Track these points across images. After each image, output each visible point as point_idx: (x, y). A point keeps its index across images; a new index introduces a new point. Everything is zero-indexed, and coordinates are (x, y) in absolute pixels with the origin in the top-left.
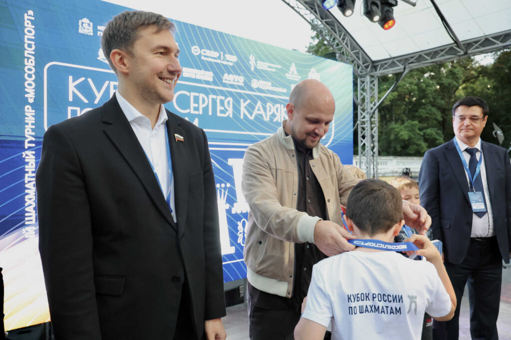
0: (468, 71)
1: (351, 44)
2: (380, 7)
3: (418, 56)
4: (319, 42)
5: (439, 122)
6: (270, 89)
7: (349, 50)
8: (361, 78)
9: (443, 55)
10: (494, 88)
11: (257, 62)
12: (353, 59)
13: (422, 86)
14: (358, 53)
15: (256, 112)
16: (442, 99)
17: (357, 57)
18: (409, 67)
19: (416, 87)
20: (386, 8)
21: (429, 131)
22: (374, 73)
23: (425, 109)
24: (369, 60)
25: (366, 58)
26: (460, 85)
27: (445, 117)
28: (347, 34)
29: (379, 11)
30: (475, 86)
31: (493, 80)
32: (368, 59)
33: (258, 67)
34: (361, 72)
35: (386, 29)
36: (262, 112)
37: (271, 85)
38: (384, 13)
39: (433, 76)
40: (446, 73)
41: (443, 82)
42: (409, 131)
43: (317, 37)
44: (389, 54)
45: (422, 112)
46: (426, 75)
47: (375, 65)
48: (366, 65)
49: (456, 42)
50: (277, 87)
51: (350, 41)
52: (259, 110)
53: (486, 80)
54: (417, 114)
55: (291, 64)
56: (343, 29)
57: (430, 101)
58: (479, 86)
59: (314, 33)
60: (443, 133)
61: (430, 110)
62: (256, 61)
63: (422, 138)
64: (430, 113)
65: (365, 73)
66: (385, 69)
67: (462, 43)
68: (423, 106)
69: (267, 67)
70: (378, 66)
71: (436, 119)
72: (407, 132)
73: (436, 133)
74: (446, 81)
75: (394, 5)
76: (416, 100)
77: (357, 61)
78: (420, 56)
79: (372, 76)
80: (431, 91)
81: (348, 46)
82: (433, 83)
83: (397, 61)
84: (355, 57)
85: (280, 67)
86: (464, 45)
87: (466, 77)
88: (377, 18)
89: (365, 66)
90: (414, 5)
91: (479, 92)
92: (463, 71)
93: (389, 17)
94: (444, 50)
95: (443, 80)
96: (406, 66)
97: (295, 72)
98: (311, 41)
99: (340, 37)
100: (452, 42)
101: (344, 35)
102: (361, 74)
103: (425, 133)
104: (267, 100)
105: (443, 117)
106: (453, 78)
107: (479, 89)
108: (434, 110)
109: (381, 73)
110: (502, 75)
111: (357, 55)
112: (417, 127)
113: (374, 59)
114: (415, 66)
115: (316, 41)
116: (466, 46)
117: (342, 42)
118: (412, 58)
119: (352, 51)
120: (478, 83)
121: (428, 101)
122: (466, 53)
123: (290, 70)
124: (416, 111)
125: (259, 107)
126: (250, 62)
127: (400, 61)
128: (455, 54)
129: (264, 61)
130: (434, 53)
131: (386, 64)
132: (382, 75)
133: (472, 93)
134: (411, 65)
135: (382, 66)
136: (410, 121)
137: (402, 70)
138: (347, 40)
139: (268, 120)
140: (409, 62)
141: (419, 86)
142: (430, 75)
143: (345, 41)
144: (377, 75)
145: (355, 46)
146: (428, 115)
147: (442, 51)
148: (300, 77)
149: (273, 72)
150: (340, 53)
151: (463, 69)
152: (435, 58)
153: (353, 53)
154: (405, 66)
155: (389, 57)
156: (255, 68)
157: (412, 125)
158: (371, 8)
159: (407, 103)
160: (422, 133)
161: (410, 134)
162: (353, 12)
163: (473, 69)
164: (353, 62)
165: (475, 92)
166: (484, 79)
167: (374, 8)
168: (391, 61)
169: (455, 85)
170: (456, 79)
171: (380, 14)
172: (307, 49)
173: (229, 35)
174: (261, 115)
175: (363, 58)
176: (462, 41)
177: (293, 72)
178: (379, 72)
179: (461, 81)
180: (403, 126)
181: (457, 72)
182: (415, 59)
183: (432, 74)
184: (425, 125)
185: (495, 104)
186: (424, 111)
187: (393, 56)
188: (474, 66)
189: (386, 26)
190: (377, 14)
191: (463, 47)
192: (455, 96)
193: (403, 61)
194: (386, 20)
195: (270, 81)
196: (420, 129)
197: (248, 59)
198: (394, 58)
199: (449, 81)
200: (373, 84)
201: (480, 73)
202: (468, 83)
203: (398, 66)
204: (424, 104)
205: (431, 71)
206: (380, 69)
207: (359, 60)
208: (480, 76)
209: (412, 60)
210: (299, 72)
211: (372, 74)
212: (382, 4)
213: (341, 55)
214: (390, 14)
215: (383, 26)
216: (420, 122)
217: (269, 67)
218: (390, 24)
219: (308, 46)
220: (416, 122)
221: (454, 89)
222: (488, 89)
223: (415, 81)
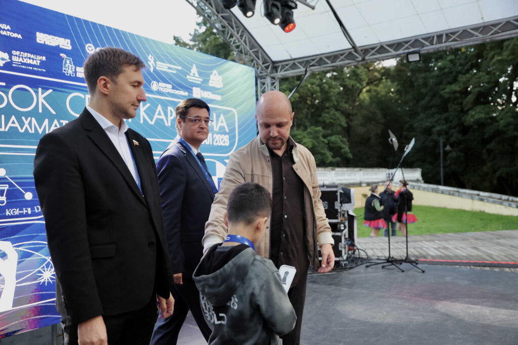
0: (371, 72)
1: (250, 42)
2: (280, 10)
3: (318, 59)
4: (207, 30)
5: (344, 128)
6: (170, 92)
7: (248, 48)
8: (261, 79)
9: (342, 60)
10: (398, 92)
11: (157, 62)
12: (252, 58)
13: (324, 87)
14: (257, 52)
15: (156, 116)
16: (346, 102)
17: (256, 56)
18: (311, 70)
19: (318, 88)
20: (287, 11)
21: (333, 138)
22: (274, 75)
23: (328, 113)
24: (270, 61)
25: (266, 59)
26: (364, 87)
27: (350, 123)
28: (246, 31)
29: (279, 13)
30: (379, 89)
31: (396, 84)
32: (269, 59)
33: (157, 68)
34: (261, 73)
35: (287, 32)
36: (163, 117)
37: (171, 88)
38: (285, 15)
39: (336, 76)
40: (349, 73)
41: (346, 83)
42: (313, 138)
43: (205, 24)
44: (290, 55)
45: (326, 117)
46: (329, 75)
47: (275, 65)
48: (266, 65)
49: (353, 48)
50: (177, 89)
51: (249, 38)
52: (159, 114)
53: (389, 83)
54: (320, 119)
55: (192, 65)
56: (241, 26)
57: (334, 105)
58: (382, 89)
59: (200, 19)
60: (349, 141)
61: (334, 114)
62: (155, 61)
63: (327, 146)
64: (334, 117)
65: (265, 74)
66: (285, 71)
67: (359, 49)
68: (326, 110)
69: (167, 68)
70: (279, 66)
71: (341, 126)
72: (310, 140)
73: (341, 141)
74: (350, 83)
75: (293, 8)
76: (319, 103)
77: (256, 61)
78: (321, 59)
79: (273, 78)
80: (334, 93)
81: (246, 44)
82: (336, 85)
83: (298, 63)
84: (254, 55)
85: (180, 68)
86: (362, 50)
87: (369, 79)
88: (277, 21)
89: (265, 67)
90: (313, 8)
91: (382, 96)
92: (366, 72)
93: (289, 19)
94: (344, 54)
95: (346, 81)
96: (308, 69)
97: (197, 75)
98: (197, 27)
99: (238, 33)
100: (350, 46)
101: (242, 32)
102: (261, 75)
103: (329, 141)
104: (168, 104)
105: (347, 123)
106: (356, 79)
107: (383, 93)
108: (338, 114)
109: (282, 75)
110: (405, 78)
111: (257, 54)
112: (321, 133)
113: (274, 59)
114: (316, 69)
115: (203, 29)
116: (363, 51)
117: (240, 39)
118: (313, 60)
119: (251, 49)
120: (381, 86)
121: (332, 104)
122: (364, 59)
123: (191, 72)
124: (320, 116)
125: (159, 111)
126: (149, 62)
127: (301, 63)
128: (354, 60)
129: (164, 62)
130: (334, 57)
131: (287, 65)
132: (282, 77)
133: (376, 96)
134: (312, 68)
135: (283, 67)
136: (313, 127)
137: (304, 73)
138: (245, 37)
139: (170, 125)
140: (311, 64)
141: (322, 87)
142: (333, 75)
143: (243, 38)
144: (277, 77)
145: (254, 44)
146: (331, 120)
147: (342, 55)
148: (202, 80)
149: (174, 74)
150: (238, 51)
151: (366, 70)
152: (335, 62)
153: (253, 52)
154: (306, 68)
155: (290, 58)
156: (155, 69)
157: (316, 132)
158: (272, 10)
159: (309, 106)
160: (326, 141)
161: (314, 142)
162: (253, 13)
163: (375, 70)
164: (252, 61)
165: (379, 96)
166: (387, 82)
167: (275, 10)
168: (291, 62)
169: (358, 87)
170: (360, 81)
171: (281, 17)
172: (191, 38)
173: (125, 32)
174: (162, 120)
175: (263, 57)
176: (360, 47)
177: (194, 74)
178: (280, 74)
179: (364, 83)
180: (306, 132)
181: (360, 74)
182: (316, 62)
183: (335, 74)
184: (329, 132)
185: (399, 109)
186: (327, 115)
187: (294, 57)
188: (377, 67)
189: (287, 29)
190: (277, 17)
191: (361, 53)
192: (359, 100)
193: (304, 64)
194: (287, 23)
195: (170, 84)
196: (325, 137)
197: (147, 58)
198: (295, 59)
199: (352, 82)
200: (274, 86)
201: (383, 75)
202: (372, 85)
203: (299, 68)
204: (328, 108)
205: (334, 71)
206: (281, 70)
207: (259, 59)
208: (384, 78)
209: (313, 63)
210: (200, 74)
211: (272, 75)
212: (282, 6)
213: (239, 53)
214: (290, 17)
215: (284, 28)
216: (323, 128)
217: (169, 68)
218: (291, 27)
219: (193, 33)
220: (319, 128)
221: (358, 91)
222: (393, 93)
223: (317, 82)
